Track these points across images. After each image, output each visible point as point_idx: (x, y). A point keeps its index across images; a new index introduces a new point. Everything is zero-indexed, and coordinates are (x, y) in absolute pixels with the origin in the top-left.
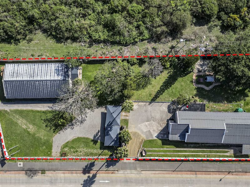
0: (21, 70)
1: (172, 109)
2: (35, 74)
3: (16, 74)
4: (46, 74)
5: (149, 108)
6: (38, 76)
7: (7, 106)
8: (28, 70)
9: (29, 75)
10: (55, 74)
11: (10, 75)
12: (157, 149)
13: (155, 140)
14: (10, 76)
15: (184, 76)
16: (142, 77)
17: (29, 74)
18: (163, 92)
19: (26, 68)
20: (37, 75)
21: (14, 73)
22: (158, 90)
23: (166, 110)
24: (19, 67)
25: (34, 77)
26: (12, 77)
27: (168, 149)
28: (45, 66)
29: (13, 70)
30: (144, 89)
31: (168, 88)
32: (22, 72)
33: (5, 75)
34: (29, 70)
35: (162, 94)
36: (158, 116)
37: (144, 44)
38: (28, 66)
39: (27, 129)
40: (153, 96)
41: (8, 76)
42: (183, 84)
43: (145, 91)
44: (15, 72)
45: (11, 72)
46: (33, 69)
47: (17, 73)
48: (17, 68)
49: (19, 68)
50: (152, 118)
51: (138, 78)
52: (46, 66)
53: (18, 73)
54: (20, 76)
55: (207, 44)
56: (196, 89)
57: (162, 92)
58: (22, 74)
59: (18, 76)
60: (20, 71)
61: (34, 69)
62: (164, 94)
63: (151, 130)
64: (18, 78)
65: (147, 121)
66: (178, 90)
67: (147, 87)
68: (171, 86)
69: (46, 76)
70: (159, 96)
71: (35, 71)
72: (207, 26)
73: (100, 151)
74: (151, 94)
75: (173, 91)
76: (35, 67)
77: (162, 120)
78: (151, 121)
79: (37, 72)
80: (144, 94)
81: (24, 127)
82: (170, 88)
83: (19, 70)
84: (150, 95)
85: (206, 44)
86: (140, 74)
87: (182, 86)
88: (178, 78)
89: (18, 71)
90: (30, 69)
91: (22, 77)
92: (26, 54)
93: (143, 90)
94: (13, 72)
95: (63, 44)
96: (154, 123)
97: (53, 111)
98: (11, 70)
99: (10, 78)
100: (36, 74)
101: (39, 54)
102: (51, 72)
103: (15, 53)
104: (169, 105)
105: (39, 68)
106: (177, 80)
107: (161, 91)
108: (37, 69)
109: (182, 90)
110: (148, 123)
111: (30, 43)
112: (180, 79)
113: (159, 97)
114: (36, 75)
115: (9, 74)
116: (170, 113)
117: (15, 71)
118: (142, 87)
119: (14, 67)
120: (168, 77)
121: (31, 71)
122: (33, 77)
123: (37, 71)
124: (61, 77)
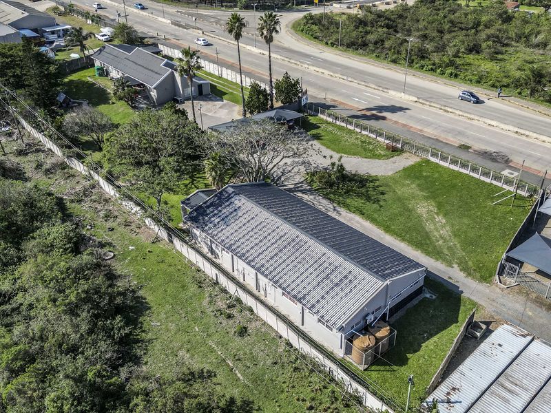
0: (308, 280)
2: (285, 244)
3: (332, 277)
4: (259, 227)
6: (282, 234)
7: (450, 278)
8: (290, 267)
9: (302, 250)
10: (240, 214)
11: (353, 285)
13: (228, 100)
14: (355, 282)
17: (297, 254)
19: (290, 273)
20: (280, 238)
21: (337, 285)
24: (305, 292)
25: (294, 237)
26: (350, 277)
28: (239, 247)
29: (332, 293)
32: (311, 270)
33: (368, 295)
34: (288, 262)
38: (281, 274)
39: (437, 213)
41: (359, 287)
44: (331, 285)
45: (342, 294)
46: (276, 258)
47: (327, 277)
48: (313, 293)
49: (309, 287)
52: (238, 244)
53: (323, 275)
54: (326, 265)
58: (316, 266)
59: (333, 268)
60: (313, 276)
61: (272, 258)
64: (336, 264)
65: (206, 115)
69: (263, 224)
71: (276, 251)
76: (263, 261)
79: (276, 245)
81: (440, 219)
83: (315, 283)
89: (319, 279)
90: (283, 266)
91: (324, 258)
92: (256, 350)
94: (337, 289)
95: (141, 293)
97: (339, 204)
98: (338, 298)
99: (360, 277)
100: (279, 242)
101: (224, 322)
102: (244, 225)
103: (284, 386)
105: (260, 251)
108: (266, 253)
110: (208, 113)
111: (207, 367)
114: (283, 239)
115: (355, 291)
117: (327, 289)
119: (318, 302)
121: (285, 257)
122: (293, 240)
123: (270, 249)
124: (236, 202)
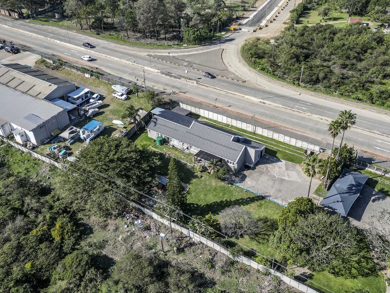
1: (238, 177)
5: (272, 192)
12: (287, 151)
13: (284, 159)
15: (193, 204)
16: (260, 234)
18: (238, 200)
22: (244, 205)
23: (247, 180)
27: (272, 146)
30: (266, 218)
31: (228, 201)
35: (242, 199)
36: (264, 178)
37: (223, 285)
40: (257, 202)
42: (202, 196)
43: (266, 215)
50: (275, 180)
51: (266, 237)
55: (126, 226)
56: (189, 184)
57: (240, 201)
62: (238, 198)
63: (284, 169)
65: (284, 180)
66: (214, 193)
67: (259, 217)
68: (222, 202)
70: (247, 199)
72: (101, 253)
73: (379, 179)
74: (258, 206)
75: (223, 195)
77: (261, 173)
78: (278, 178)
80: (269, 211)
82: (224, 200)
84: (260, 206)
85: (128, 227)
86: (261, 241)
87: (205, 195)
88: (204, 206)
93: (269, 217)
96: (275, 175)
104: (240, 183)
106: (207, 205)
107: (240, 203)
109: (210, 190)
110: (284, 178)
112: (202, 203)
113: (249, 198)
116: (244, 174)
118: (268, 221)
120: (218, 214)
